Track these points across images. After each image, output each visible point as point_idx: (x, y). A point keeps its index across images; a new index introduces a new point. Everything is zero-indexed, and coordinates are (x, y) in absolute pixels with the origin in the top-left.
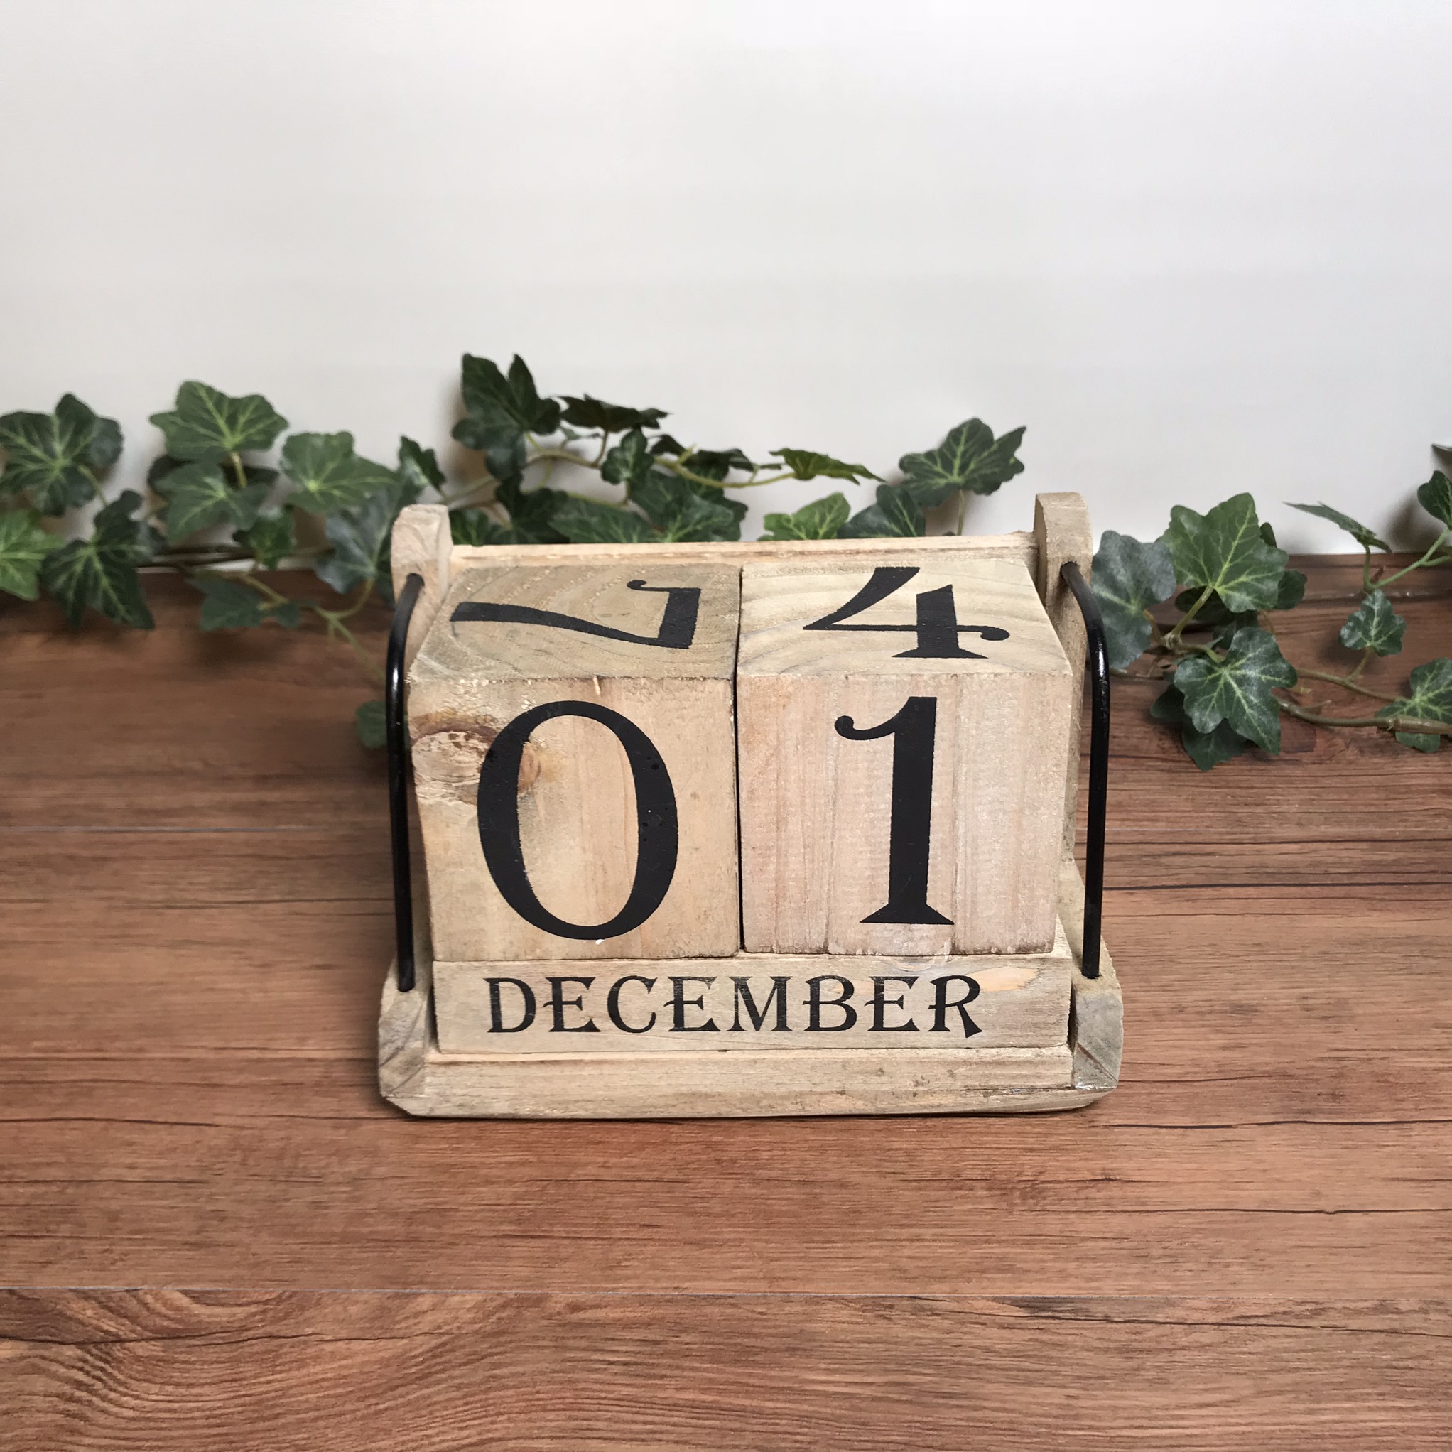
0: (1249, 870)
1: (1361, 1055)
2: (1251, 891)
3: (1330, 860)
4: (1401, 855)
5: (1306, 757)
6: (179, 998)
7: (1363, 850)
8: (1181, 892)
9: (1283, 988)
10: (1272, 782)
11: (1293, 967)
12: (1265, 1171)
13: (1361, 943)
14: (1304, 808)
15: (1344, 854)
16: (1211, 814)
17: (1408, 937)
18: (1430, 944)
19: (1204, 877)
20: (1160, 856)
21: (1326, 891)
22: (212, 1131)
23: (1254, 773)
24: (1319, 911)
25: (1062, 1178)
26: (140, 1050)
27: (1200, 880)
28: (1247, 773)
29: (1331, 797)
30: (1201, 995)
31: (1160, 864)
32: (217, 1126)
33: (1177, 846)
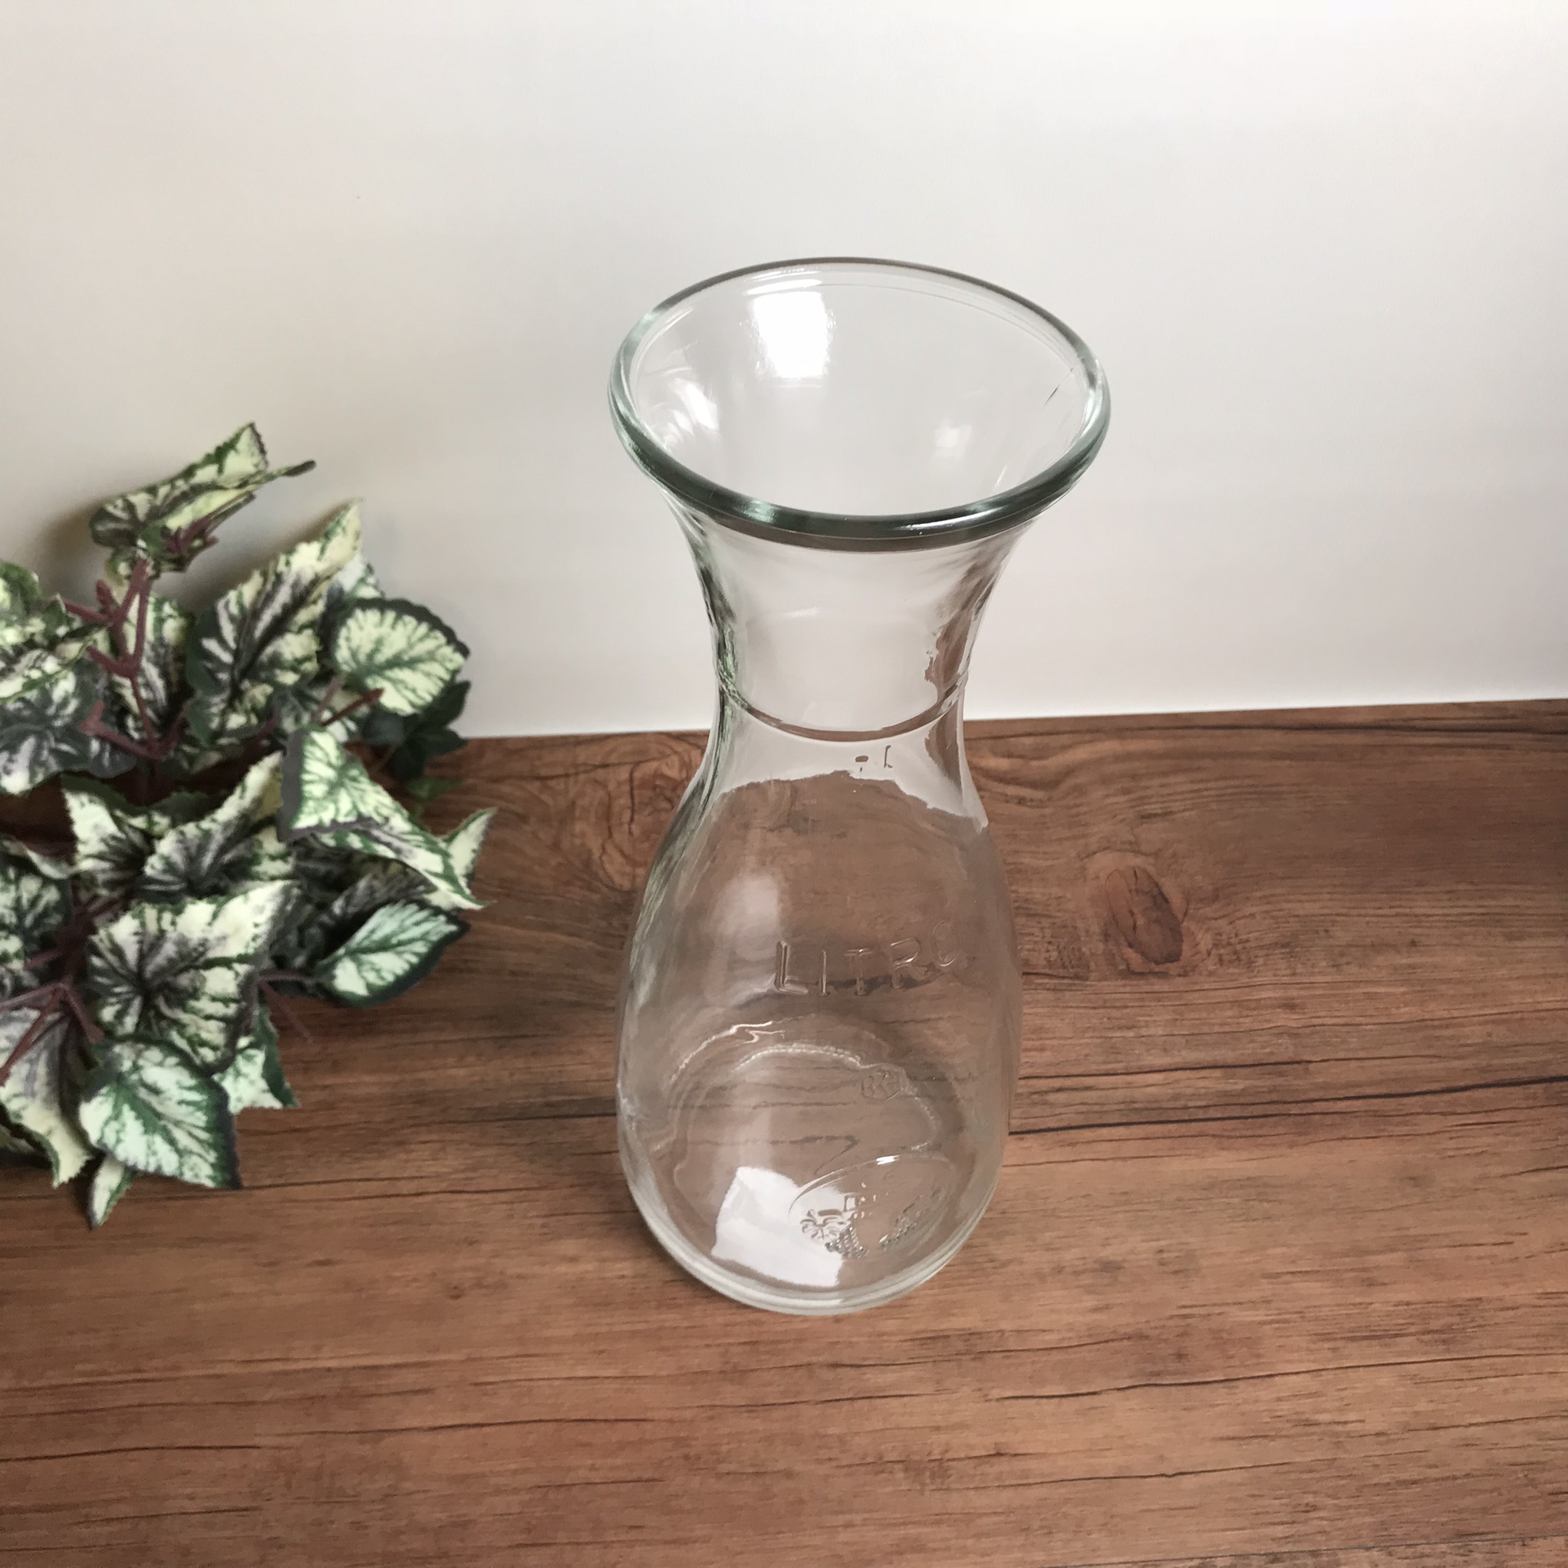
0: (1122, 1106)
1: (1202, 1311)
2: (1121, 1131)
3: (1189, 1091)
4: (1248, 1083)
5: (1173, 968)
6: (198, 1306)
7: (1217, 1078)
8: (1063, 1135)
9: (1143, 1241)
10: (1142, 1000)
11: (1154, 1217)
12: (1121, 1437)
13: (1211, 1186)
14: (1168, 1031)
15: (1202, 1083)
16: (1089, 1041)
17: (1249, 1179)
18: (1266, 1185)
19: (1082, 1117)
20: (1046, 1092)
21: (1183, 1129)
22: (255, 1453)
23: (1128, 989)
24: (1179, 1152)
25: (963, 1455)
26: (176, 1368)
27: (1080, 1120)
28: (1121, 990)
29: (1192, 1016)
30: (1075, 1252)
31: (1045, 1103)
32: (258, 1448)
33: (1061, 1080)
